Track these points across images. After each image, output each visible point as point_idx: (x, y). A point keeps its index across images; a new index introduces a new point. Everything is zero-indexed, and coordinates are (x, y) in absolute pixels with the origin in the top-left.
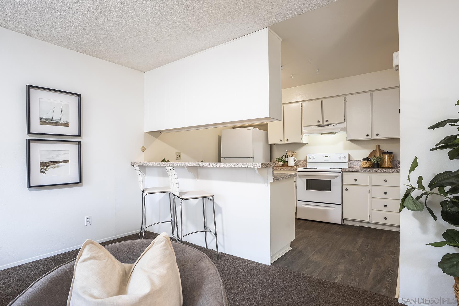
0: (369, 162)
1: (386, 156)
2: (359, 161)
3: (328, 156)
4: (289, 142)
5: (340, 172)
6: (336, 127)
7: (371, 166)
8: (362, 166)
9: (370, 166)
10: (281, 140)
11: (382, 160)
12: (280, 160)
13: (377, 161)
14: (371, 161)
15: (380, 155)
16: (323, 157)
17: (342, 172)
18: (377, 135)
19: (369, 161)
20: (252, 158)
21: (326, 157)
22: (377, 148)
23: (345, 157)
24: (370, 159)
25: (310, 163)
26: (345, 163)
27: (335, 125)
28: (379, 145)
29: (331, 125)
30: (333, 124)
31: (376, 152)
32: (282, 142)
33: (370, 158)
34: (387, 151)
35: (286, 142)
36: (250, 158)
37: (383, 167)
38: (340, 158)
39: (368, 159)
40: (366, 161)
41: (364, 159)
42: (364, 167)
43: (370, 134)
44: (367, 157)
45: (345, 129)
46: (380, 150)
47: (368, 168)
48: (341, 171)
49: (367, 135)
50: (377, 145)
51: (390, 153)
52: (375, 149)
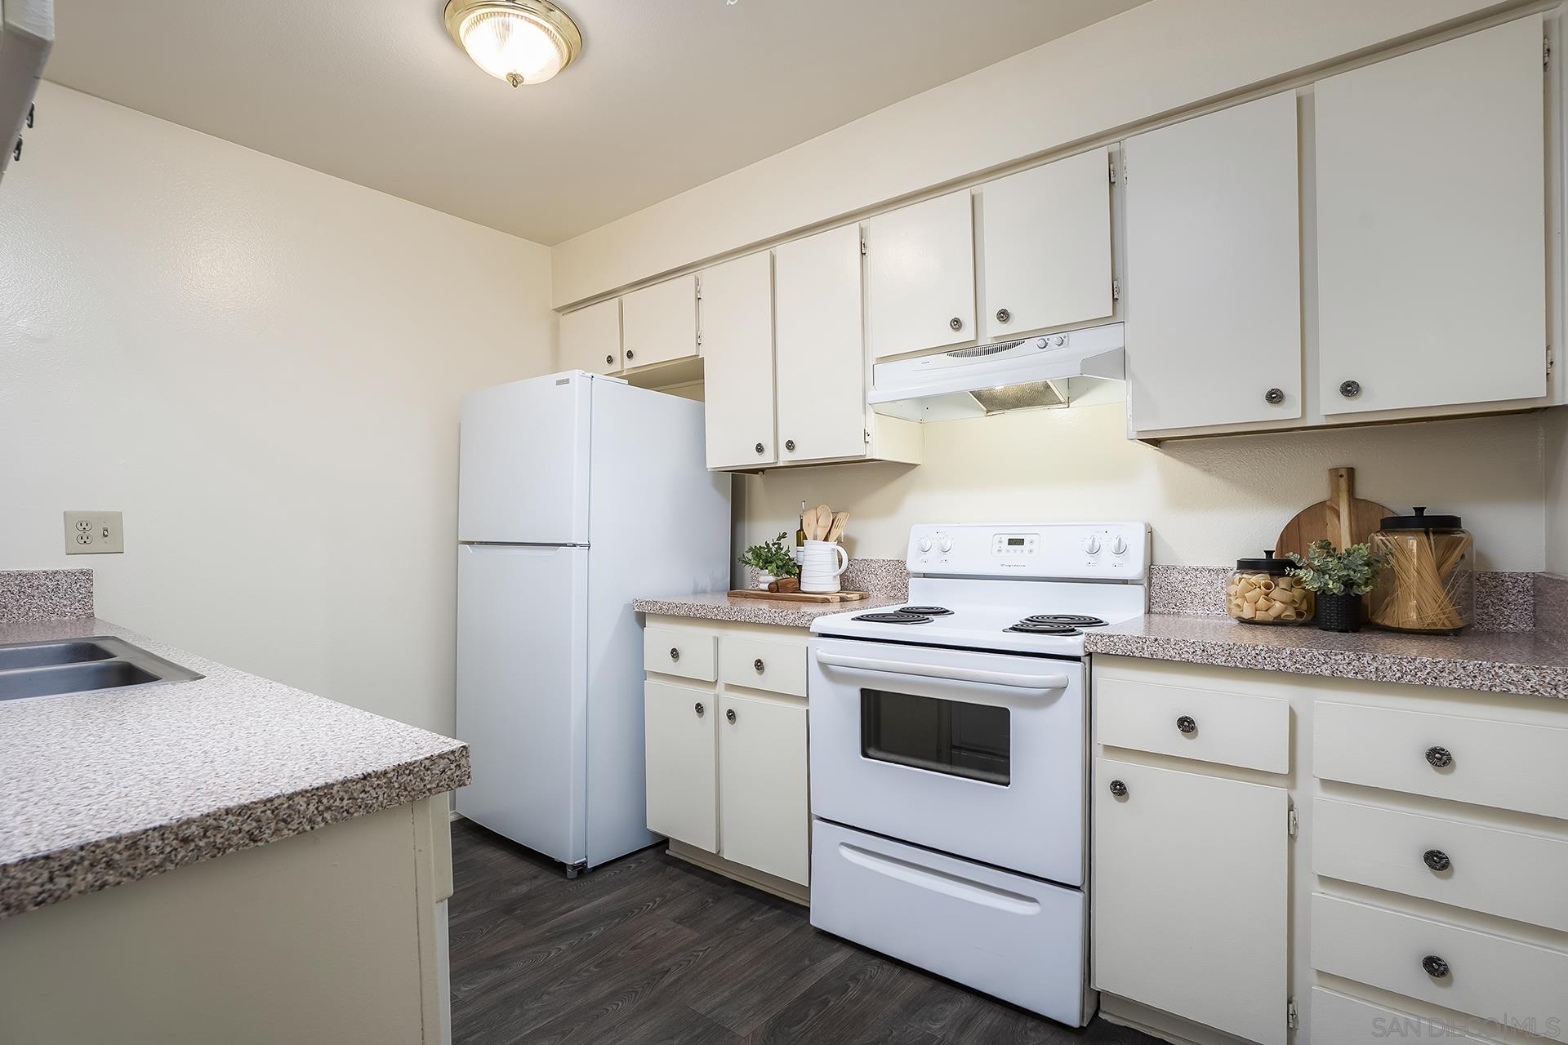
0: (1283, 582)
1: (1416, 543)
2: (1217, 572)
3: (1020, 542)
4: (798, 456)
5: (1077, 659)
6: (1063, 350)
7: (1299, 614)
8: (1236, 612)
9: (1290, 613)
10: (760, 449)
11: (1381, 571)
12: (767, 558)
13: (1349, 584)
14: (1299, 582)
15: (1358, 537)
16: (998, 546)
17: (1090, 654)
18: (1350, 389)
19: (1283, 575)
20: (574, 545)
21: (1012, 542)
22: (1336, 489)
23: (1120, 551)
24: (1292, 565)
25: (925, 576)
26: (1125, 582)
27: (1054, 339)
28: (1351, 471)
29: (1031, 345)
30: (1043, 332)
31: (1329, 515)
32: (767, 459)
33: (1292, 556)
34: (1419, 510)
35: (786, 458)
36: (565, 545)
37: (1387, 622)
38: (1093, 552)
39: (1274, 566)
40: (1261, 578)
41: (1246, 565)
42: (1247, 614)
43: (1292, 390)
44: (1269, 553)
45: (1120, 363)
46: (1357, 503)
47: (1278, 623)
48: (1080, 653)
49: (1275, 397)
50: (1335, 473)
51: (1442, 527)
52: (1320, 492)
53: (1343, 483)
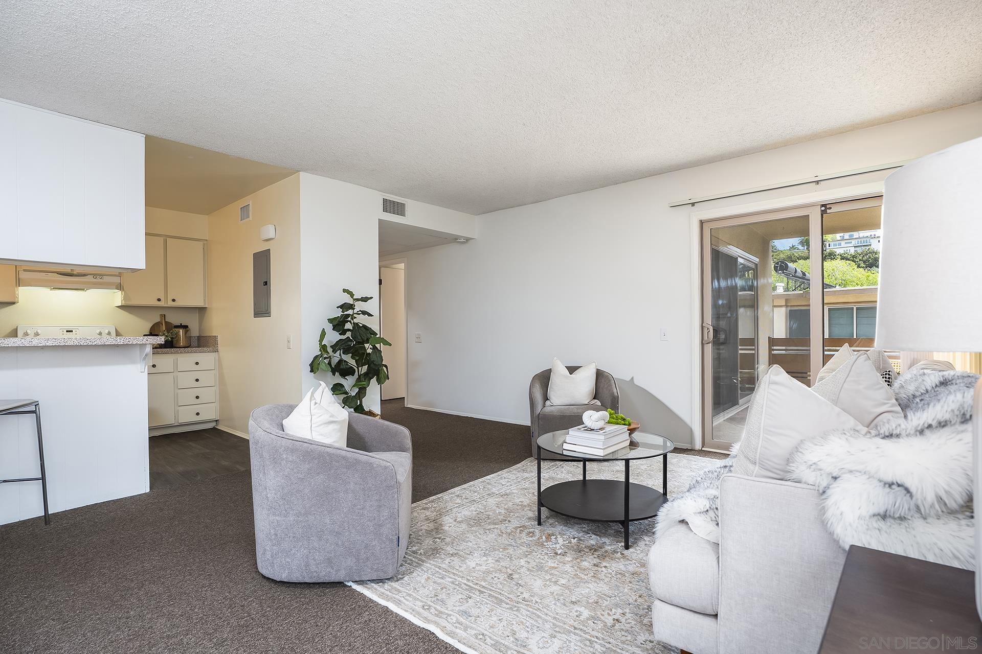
1: (181, 330)
3: (72, 331)
6: (101, 280)
11: (175, 336)
13: (172, 338)
15: (168, 329)
16: (62, 333)
18: (174, 300)
21: (67, 331)
22: (161, 319)
23: (109, 333)
27: (98, 277)
28: (165, 315)
29: (90, 277)
31: (161, 325)
34: (181, 324)
37: (178, 346)
38: (100, 334)
43: (163, 299)
44: (150, 331)
45: (120, 287)
46: (166, 322)
49: (159, 300)
50: (161, 315)
51: (186, 327)
52: (159, 320)
53: (163, 317)
